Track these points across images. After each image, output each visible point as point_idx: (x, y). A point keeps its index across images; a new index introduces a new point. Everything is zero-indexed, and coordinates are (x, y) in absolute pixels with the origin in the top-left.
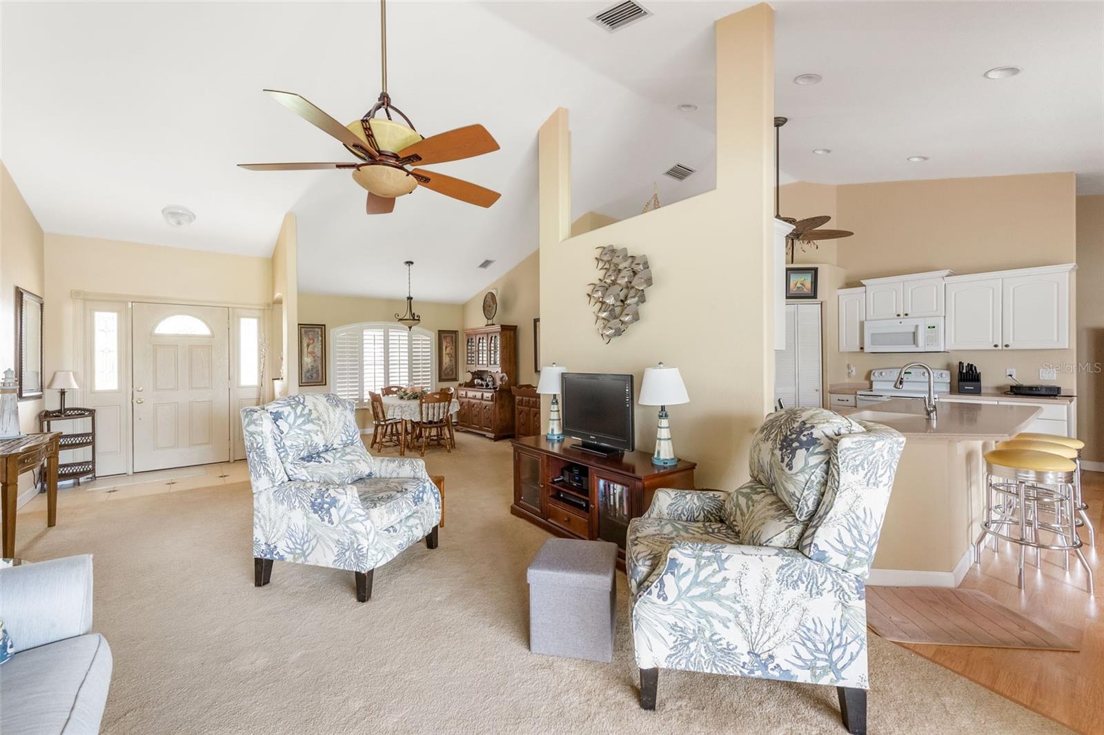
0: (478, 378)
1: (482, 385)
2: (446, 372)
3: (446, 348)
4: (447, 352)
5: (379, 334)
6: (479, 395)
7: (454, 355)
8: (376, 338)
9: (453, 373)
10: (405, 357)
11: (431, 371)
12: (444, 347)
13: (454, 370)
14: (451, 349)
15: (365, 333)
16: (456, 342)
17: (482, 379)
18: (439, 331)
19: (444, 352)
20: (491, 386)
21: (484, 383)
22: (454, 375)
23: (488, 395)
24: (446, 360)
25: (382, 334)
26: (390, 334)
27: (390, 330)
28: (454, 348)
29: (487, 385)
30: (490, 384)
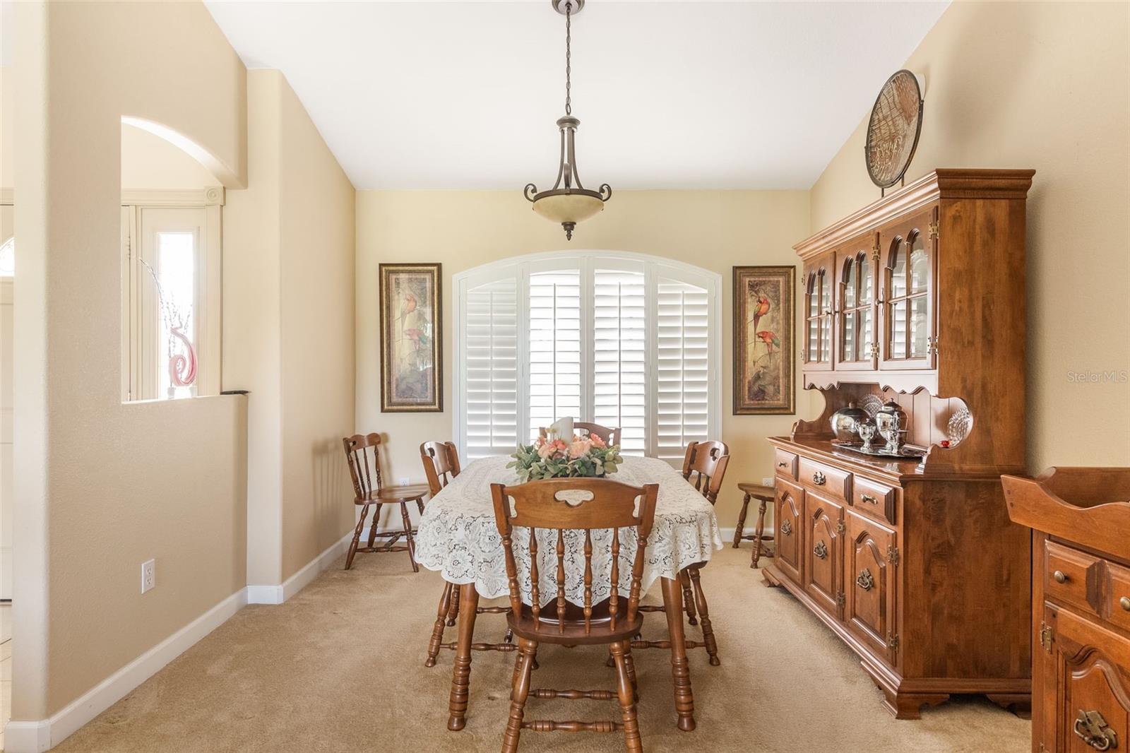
0: (847, 412)
1: (856, 440)
2: (755, 388)
3: (757, 317)
4: (758, 330)
5: (568, 283)
6: (837, 476)
7: (780, 337)
8: (560, 291)
9: (777, 391)
10: (635, 340)
11: (711, 384)
12: (750, 316)
13: (781, 381)
14: (773, 319)
15: (533, 281)
16: (788, 300)
17: (860, 415)
18: (735, 268)
19: (750, 328)
20: (891, 448)
21: (866, 432)
22: (781, 396)
23: (875, 485)
24: (756, 351)
25: (577, 281)
26: (598, 281)
27: (596, 271)
28: (781, 315)
29: (878, 441)
30: (887, 435)
